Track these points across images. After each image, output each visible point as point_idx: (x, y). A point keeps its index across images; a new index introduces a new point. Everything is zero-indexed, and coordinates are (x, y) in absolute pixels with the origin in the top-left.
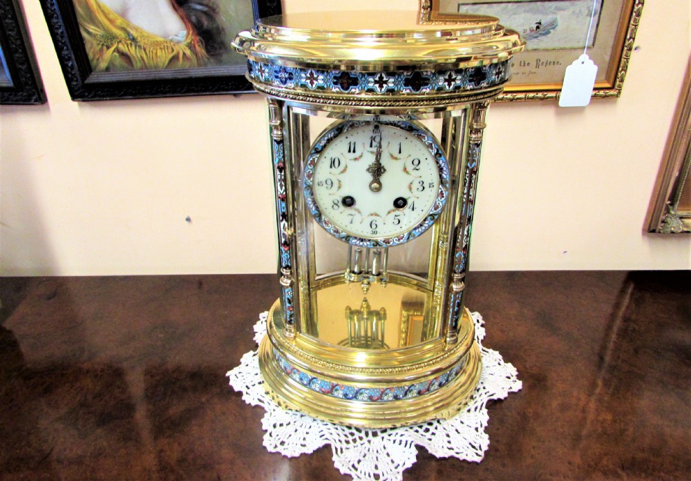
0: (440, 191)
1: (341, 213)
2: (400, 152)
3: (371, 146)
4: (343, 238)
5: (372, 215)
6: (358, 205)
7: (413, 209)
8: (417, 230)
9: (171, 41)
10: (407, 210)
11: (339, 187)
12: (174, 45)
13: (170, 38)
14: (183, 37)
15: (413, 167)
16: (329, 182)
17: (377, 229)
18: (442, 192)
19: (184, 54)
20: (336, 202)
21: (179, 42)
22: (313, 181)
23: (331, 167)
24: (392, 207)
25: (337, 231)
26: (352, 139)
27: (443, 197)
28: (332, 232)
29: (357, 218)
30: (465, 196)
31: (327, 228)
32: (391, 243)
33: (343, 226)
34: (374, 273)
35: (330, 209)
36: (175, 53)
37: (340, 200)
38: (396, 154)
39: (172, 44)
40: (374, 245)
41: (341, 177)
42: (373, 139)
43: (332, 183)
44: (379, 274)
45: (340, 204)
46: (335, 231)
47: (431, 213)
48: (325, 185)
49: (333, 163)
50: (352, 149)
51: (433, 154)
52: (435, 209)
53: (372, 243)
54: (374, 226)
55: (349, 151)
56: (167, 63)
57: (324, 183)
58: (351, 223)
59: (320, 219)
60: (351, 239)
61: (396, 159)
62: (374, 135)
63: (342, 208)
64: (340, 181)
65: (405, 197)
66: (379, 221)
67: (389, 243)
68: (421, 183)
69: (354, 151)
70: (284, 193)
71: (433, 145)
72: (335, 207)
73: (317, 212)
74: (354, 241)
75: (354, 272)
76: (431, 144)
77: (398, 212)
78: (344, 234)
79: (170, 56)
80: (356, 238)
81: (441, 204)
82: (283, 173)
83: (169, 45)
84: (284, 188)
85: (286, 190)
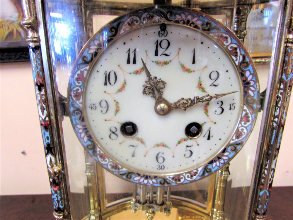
0: (244, 113)
1: (120, 144)
2: (194, 62)
3: (156, 54)
4: (123, 175)
5: (158, 145)
6: (140, 133)
7: (209, 138)
8: (214, 164)
9: (7, 21)
10: (201, 139)
11: (117, 111)
12: (10, 24)
13: (6, 19)
14: (16, 18)
15: (211, 82)
16: (104, 104)
17: (164, 164)
18: (247, 114)
19: (17, 31)
20: (114, 130)
21: (12, 22)
22: (84, 103)
23: (106, 84)
24: (183, 135)
25: (116, 167)
26: (131, 45)
27: (248, 121)
28: (110, 167)
29: (140, 149)
30: (276, 120)
31: (104, 163)
32: (182, 180)
33: (123, 160)
34: (158, 202)
35: (107, 139)
36: (10, 30)
37: (119, 127)
38: (188, 64)
39: (8, 23)
40: (161, 183)
41: (119, 97)
42: (158, 44)
43: (108, 106)
44: (163, 204)
45: (119, 132)
46: (113, 167)
47: (232, 142)
48: (99, 109)
49: (107, 78)
50: (131, 60)
51: (237, 63)
52: (237, 137)
53: (159, 180)
54: (160, 160)
55: (128, 62)
56: (5, 38)
57: (98, 105)
58: (133, 155)
59: (94, 151)
60: (133, 176)
61: (188, 71)
62: (160, 39)
63: (121, 137)
64: (117, 102)
65: (200, 121)
66: (167, 153)
67: (179, 180)
68: (220, 103)
69: (134, 62)
70: (47, 119)
71: (238, 51)
72: (113, 136)
73: (89, 143)
74: (137, 178)
75: (139, 202)
76: (236, 49)
77: (190, 142)
78: (124, 169)
79: (7, 33)
80: (139, 175)
81: (245, 131)
82: (43, 92)
83: (6, 24)
84: (45, 112)
85: (49, 115)
